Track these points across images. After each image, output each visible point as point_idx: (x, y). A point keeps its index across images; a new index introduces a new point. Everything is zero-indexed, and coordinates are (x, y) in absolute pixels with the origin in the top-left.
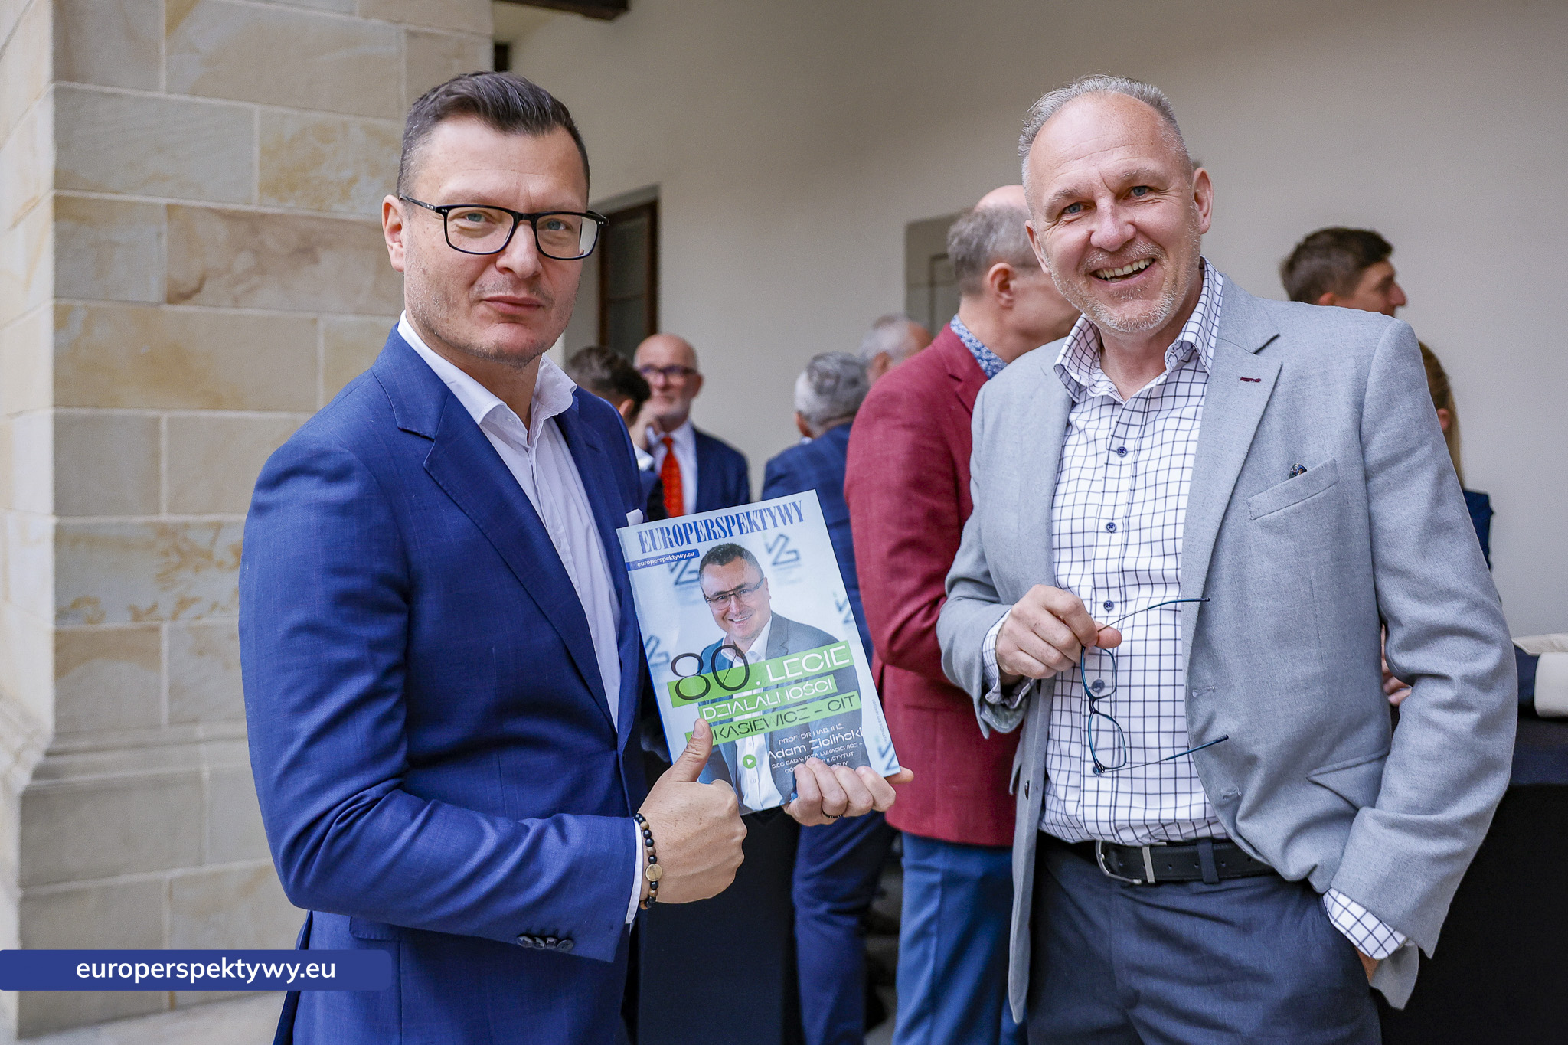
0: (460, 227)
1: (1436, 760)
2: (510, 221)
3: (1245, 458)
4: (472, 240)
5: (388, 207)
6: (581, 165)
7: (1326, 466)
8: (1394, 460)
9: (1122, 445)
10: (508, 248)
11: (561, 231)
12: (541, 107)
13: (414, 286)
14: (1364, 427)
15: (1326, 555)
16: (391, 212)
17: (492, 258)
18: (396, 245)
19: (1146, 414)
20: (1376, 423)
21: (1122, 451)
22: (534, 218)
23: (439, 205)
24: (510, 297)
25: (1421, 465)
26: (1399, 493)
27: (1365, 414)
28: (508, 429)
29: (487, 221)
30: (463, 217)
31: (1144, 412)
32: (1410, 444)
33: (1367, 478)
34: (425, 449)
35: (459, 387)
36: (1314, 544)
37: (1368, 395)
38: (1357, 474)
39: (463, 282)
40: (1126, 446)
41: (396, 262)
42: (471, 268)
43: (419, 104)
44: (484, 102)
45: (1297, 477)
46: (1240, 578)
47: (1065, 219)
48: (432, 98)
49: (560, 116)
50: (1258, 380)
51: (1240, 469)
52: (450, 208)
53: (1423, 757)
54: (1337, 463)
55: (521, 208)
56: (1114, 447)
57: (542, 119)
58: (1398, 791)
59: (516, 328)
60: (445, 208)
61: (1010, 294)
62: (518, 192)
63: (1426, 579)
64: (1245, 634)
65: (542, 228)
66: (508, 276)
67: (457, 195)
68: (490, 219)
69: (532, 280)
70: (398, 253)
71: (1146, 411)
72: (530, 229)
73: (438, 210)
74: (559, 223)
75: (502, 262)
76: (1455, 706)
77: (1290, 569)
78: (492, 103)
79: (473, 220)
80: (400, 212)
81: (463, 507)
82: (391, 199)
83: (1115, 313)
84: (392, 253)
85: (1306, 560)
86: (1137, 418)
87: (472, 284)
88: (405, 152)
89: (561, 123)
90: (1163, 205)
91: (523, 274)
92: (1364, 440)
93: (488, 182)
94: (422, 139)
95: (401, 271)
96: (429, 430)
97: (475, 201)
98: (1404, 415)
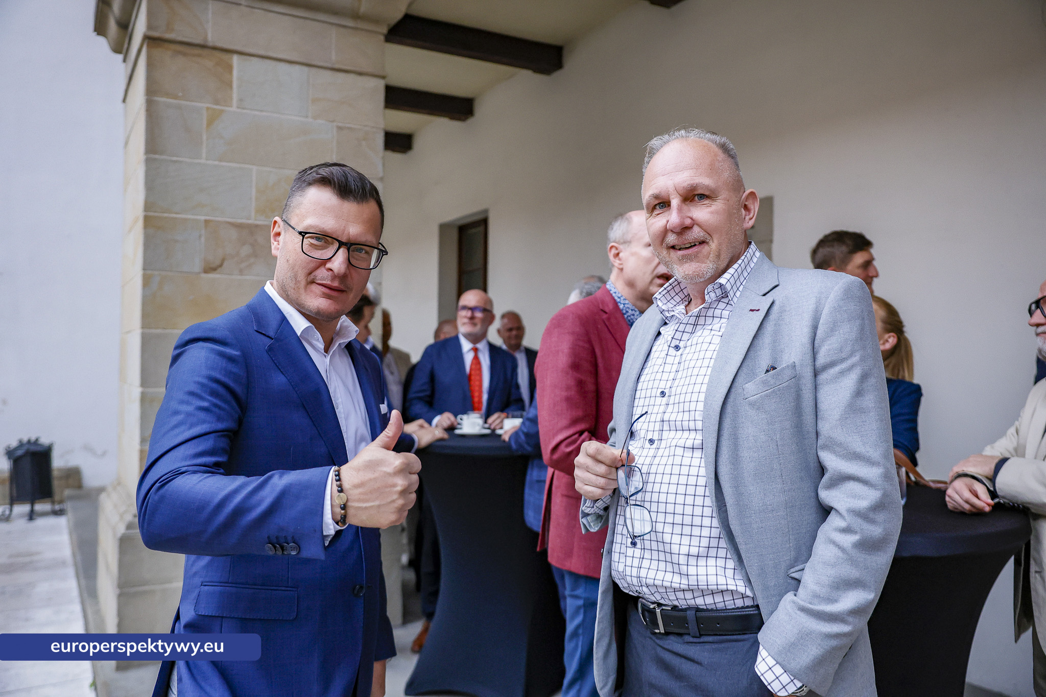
0: (311, 243)
1: (833, 566)
2: (336, 245)
3: (743, 358)
4: (316, 251)
5: (275, 222)
6: (380, 221)
7: (788, 366)
8: (832, 364)
9: (678, 344)
10: (333, 258)
11: (363, 255)
12: (364, 189)
13: (281, 267)
14: (816, 342)
15: (787, 424)
16: (277, 225)
17: (324, 262)
18: (276, 243)
19: (695, 326)
20: (823, 340)
21: (677, 348)
22: (350, 245)
23: (302, 231)
24: (329, 285)
25: (850, 369)
26: (832, 386)
27: (817, 334)
28: (315, 342)
29: (325, 242)
30: (313, 238)
31: (694, 325)
32: (844, 355)
33: (816, 374)
34: (268, 342)
35: (291, 315)
36: (779, 417)
37: (821, 321)
38: (808, 373)
39: (306, 271)
40: (680, 345)
41: (274, 252)
42: (312, 265)
43: (302, 173)
44: (334, 182)
45: (770, 373)
46: (735, 438)
47: (656, 213)
48: (309, 172)
49: (373, 195)
50: (758, 310)
51: (739, 365)
52: (306, 233)
53: (824, 563)
54: (796, 364)
55: (344, 240)
56: (673, 345)
57: (363, 195)
58: (809, 585)
59: (329, 301)
60: (304, 232)
61: (620, 259)
62: (344, 230)
63: (841, 443)
64: (735, 473)
65: (353, 251)
66: (330, 273)
67: (311, 226)
68: (327, 241)
69: (343, 278)
70: (276, 248)
71: (696, 324)
72: (346, 251)
73: (300, 233)
74: (362, 249)
75: (329, 265)
76: (847, 530)
77: (763, 433)
78: (339, 183)
79: (318, 241)
80: (281, 227)
81: (284, 373)
82: (277, 218)
83: (680, 269)
84: (273, 247)
85: (774, 427)
86: (689, 328)
87: (310, 273)
88: (289, 197)
89: (373, 198)
90: (713, 208)
91: (338, 274)
92: (815, 350)
93: (328, 224)
94: (299, 193)
95: (277, 257)
96: (271, 334)
97: (320, 232)
98: (842, 336)
